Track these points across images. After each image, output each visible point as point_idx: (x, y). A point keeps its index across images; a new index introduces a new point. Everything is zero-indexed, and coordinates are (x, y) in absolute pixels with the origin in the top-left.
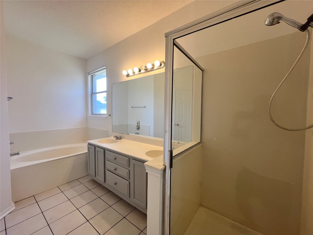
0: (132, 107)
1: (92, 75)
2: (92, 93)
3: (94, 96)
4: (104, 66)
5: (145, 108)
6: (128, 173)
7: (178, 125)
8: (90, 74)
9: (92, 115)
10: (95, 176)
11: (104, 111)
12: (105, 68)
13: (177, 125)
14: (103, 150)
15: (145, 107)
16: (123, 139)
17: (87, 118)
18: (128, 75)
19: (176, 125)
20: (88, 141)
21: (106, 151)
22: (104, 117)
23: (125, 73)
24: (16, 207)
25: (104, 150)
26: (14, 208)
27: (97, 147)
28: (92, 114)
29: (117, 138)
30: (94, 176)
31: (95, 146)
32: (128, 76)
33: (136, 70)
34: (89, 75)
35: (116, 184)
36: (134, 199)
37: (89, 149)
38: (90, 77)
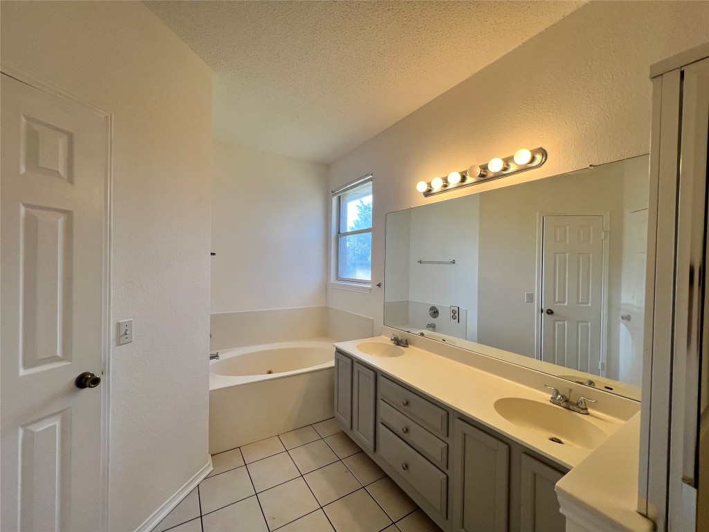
0: (421, 262)
1: (340, 197)
2: (339, 233)
3: (342, 239)
4: (368, 175)
5: (453, 265)
6: (445, 451)
7: (550, 312)
8: (336, 194)
9: (339, 282)
10: (352, 428)
11: (364, 275)
12: (371, 180)
13: (548, 313)
14: (373, 373)
15: (454, 262)
16: (411, 344)
17: (326, 286)
18: (430, 191)
19: (545, 311)
20: (335, 344)
21: (381, 379)
22: (367, 288)
23: (422, 187)
24: (214, 466)
25: (377, 373)
26: (212, 469)
27: (357, 362)
28: (338, 278)
29: (398, 342)
30: (349, 428)
31: (353, 361)
32: (428, 193)
33: (454, 179)
34: (334, 196)
35: (406, 466)
36: (462, 530)
37: (337, 361)
38: (335, 200)
